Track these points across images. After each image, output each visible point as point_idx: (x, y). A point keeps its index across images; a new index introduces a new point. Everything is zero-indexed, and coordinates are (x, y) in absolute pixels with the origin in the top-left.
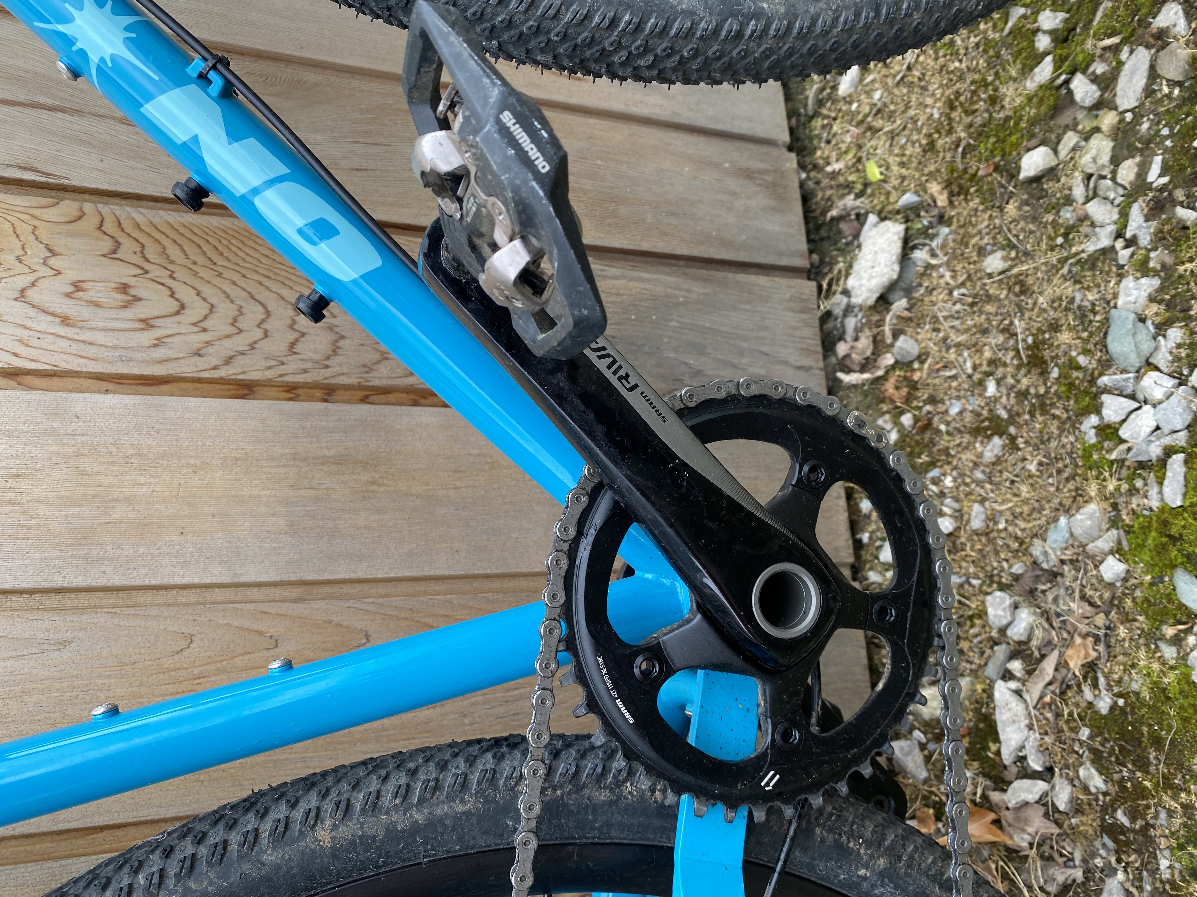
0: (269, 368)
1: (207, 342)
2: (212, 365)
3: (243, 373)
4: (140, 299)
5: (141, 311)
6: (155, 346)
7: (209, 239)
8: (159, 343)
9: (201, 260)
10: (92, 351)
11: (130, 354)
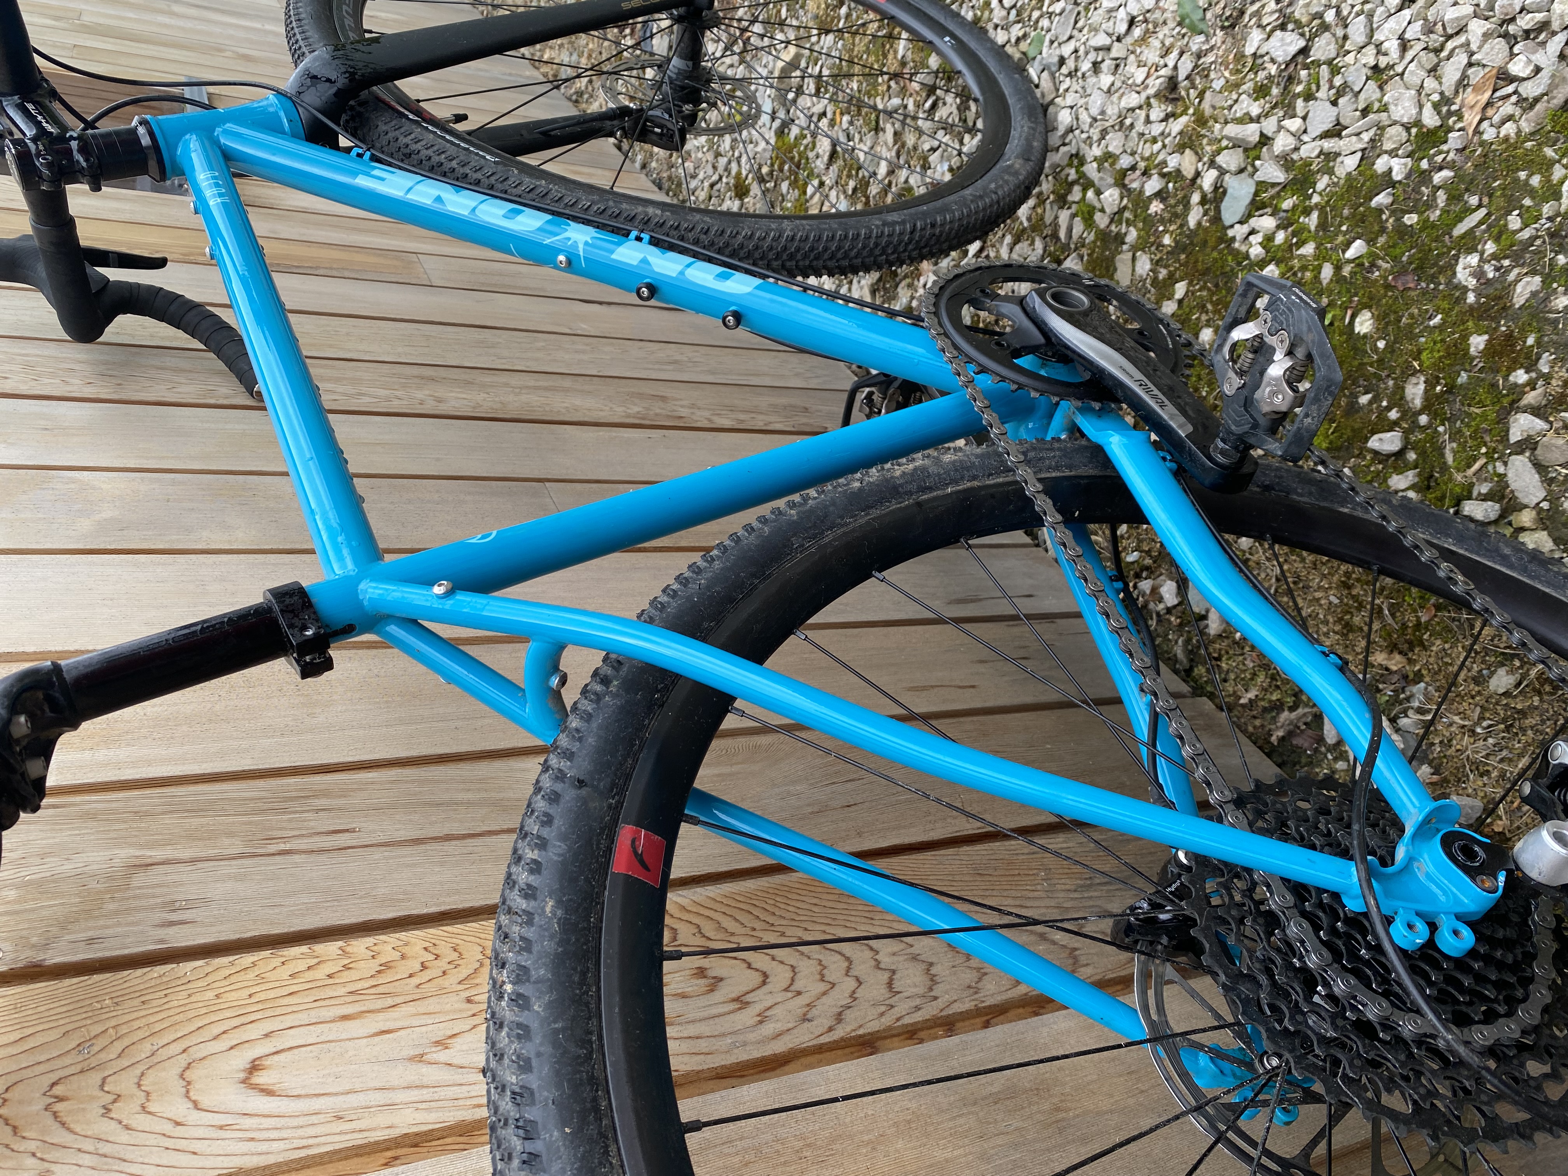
0: (882, 1014)
1: (808, 1005)
2: (826, 1027)
3: (860, 1026)
4: (721, 979)
5: (726, 991)
6: (761, 1022)
7: (754, 902)
8: (762, 1018)
9: (758, 925)
10: (703, 1045)
11: (741, 1038)
